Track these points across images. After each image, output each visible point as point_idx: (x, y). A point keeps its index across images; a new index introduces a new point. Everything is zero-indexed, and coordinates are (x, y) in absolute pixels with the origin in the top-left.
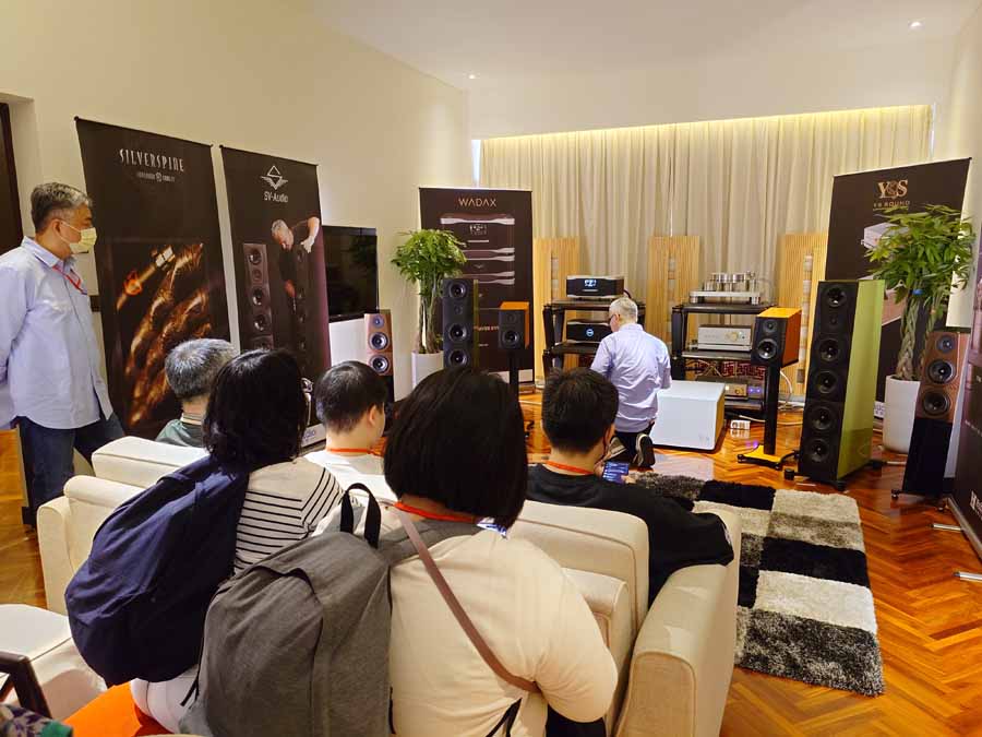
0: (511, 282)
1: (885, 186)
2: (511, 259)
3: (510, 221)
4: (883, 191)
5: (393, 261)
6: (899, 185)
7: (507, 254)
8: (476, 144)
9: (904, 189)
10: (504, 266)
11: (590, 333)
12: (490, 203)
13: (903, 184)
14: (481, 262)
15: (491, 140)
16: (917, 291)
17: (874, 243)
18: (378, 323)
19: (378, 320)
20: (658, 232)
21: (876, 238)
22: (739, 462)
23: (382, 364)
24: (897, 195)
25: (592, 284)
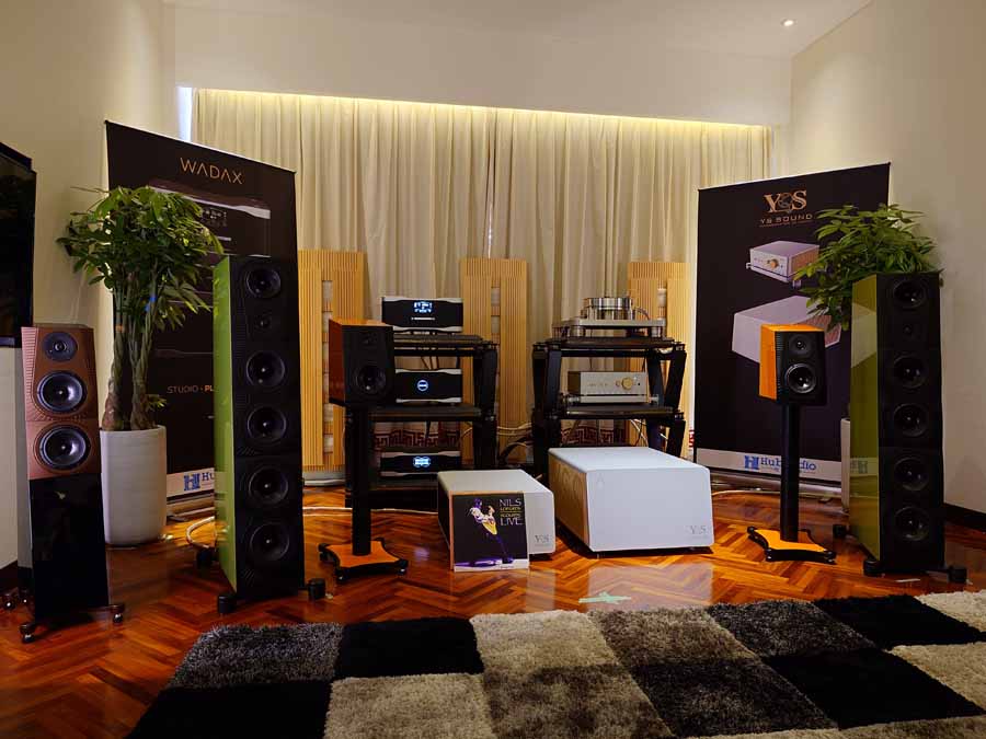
1: (774, 198)
3: (265, 214)
4: (772, 204)
5: (59, 240)
6: (795, 197)
8: (186, 95)
9: (803, 201)
11: (423, 385)
12: (232, 177)
13: (800, 195)
17: (766, 266)
18: (61, 350)
19: (60, 342)
20: (472, 254)
21: (767, 259)
22: (768, 560)
23: (70, 448)
24: (794, 208)
25: (426, 308)
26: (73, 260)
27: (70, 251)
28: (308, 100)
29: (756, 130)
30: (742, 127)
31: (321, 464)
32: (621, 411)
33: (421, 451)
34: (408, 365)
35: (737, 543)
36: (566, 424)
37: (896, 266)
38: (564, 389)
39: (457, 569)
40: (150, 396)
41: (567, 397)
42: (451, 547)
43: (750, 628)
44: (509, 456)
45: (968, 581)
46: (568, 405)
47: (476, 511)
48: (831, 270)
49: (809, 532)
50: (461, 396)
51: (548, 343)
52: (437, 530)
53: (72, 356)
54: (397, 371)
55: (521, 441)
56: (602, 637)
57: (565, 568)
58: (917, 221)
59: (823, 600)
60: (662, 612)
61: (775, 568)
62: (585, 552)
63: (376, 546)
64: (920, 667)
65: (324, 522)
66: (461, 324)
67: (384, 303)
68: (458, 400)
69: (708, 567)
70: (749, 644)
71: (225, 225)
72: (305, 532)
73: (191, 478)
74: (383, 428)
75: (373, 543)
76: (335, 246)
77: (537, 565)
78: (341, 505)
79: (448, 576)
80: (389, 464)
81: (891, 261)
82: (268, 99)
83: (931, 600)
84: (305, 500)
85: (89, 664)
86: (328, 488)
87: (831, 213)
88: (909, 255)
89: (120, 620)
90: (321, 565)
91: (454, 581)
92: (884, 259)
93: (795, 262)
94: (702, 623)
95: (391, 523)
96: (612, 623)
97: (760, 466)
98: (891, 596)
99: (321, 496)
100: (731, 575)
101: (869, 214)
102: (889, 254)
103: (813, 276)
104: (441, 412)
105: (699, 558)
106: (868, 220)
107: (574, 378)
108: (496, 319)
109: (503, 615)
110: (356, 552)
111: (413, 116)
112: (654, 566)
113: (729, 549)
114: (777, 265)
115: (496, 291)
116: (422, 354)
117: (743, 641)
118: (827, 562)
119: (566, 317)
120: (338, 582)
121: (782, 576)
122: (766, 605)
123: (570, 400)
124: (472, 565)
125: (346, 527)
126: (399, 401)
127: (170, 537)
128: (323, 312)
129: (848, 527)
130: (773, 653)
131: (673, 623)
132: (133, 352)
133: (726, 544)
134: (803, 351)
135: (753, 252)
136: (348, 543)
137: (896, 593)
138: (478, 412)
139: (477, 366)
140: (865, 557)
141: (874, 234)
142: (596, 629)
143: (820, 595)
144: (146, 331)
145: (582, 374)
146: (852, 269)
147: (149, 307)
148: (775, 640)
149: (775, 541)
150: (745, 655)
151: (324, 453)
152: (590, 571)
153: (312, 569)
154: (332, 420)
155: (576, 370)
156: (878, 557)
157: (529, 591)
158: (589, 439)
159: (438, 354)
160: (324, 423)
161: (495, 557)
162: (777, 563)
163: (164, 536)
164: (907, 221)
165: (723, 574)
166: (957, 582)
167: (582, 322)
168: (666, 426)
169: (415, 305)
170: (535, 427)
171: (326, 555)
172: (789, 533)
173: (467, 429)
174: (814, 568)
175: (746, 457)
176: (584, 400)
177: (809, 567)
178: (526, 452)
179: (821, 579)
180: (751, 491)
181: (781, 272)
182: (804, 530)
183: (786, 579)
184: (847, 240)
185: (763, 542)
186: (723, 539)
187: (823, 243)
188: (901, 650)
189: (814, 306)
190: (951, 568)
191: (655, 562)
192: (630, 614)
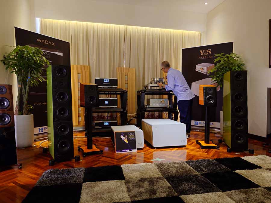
1: (202, 51)
3: (61, 54)
4: (202, 53)
5: (1, 60)
6: (208, 51)
8: (38, 21)
9: (210, 52)
11: (106, 102)
12: (52, 44)
13: (209, 50)
17: (200, 70)
18: (2, 91)
19: (2, 89)
20: (120, 66)
21: (200, 68)
22: (201, 149)
23: (5, 119)
24: (208, 54)
25: (107, 81)
26: (5, 66)
27: (5, 64)
28: (73, 23)
29: (198, 33)
30: (193, 32)
31: (78, 125)
32: (161, 109)
33: (106, 121)
34: (102, 97)
35: (193, 144)
36: (146, 113)
37: (235, 69)
38: (145, 103)
39: (117, 152)
40: (29, 105)
41: (146, 105)
42: (115, 147)
43: (197, 166)
44: (131, 122)
45: (254, 153)
46: (147, 107)
47: (122, 137)
48: (218, 71)
49: (212, 141)
50: (117, 105)
51: (141, 91)
52: (111, 142)
53: (5, 93)
54: (100, 98)
55: (134, 118)
56: (157, 169)
57: (147, 152)
58: (240, 57)
59: (216, 159)
60: (174, 163)
61: (203, 151)
62: (152, 147)
63: (94, 147)
64: (243, 176)
65: (79, 141)
66: (117, 86)
67: (95, 79)
68: (116, 106)
69: (185, 151)
70: (197, 170)
71: (50, 57)
72: (74, 144)
73: (41, 129)
74: (95, 115)
75: (93, 146)
76: (81, 63)
77: (139, 151)
78: (83, 136)
79: (114, 154)
80: (97, 124)
81: (234, 68)
82: (62, 22)
83: (245, 158)
84: (74, 135)
85: (12, 181)
86: (80, 131)
87: (218, 55)
88: (238, 66)
89: (21, 168)
90: (78, 152)
91: (116, 156)
92: (232, 67)
93: (208, 69)
94: (184, 165)
95: (98, 141)
96: (160, 166)
97: (198, 124)
98: (235, 157)
99: (78, 134)
100: (192, 153)
101: (228, 55)
102: (233, 66)
103: (213, 72)
104: (112, 110)
105: (183, 148)
106: (227, 57)
107: (148, 100)
108: (127, 84)
109: (130, 164)
110: (88, 148)
111: (103, 27)
112: (171, 151)
113: (191, 146)
114: (203, 70)
115: (126, 77)
116: (106, 94)
117: (196, 170)
118: (217, 149)
119: (146, 84)
120: (83, 156)
121: (205, 153)
122: (201, 160)
123: (147, 106)
124: (121, 151)
125: (85, 142)
126: (100, 107)
127: (35, 145)
128: (78, 82)
129: (222, 140)
130: (204, 173)
131: (177, 165)
132: (23, 93)
133: (190, 145)
134: (211, 92)
135: (197, 66)
136: (86, 146)
137: (236, 157)
138: (122, 110)
139: (122, 97)
140: (227, 148)
141: (229, 61)
142: (156, 168)
143: (215, 158)
144: (27, 87)
145: (151, 99)
146: (223, 70)
147: (28, 80)
148: (204, 169)
149: (203, 143)
150: (196, 173)
151: (79, 122)
152: (153, 153)
153: (76, 153)
154: (81, 112)
155: (149, 98)
156: (231, 148)
157: (137, 158)
158: (152, 117)
159: (110, 94)
160: (79, 113)
161: (127, 149)
162: (204, 149)
163: (33, 145)
164: (238, 57)
165: (189, 152)
166: (252, 153)
167: (150, 85)
168: (173, 113)
169: (104, 80)
170: (138, 114)
171: (80, 149)
172: (207, 142)
173: (119, 115)
174: (214, 150)
175: (195, 122)
176: (151, 106)
177: (212, 151)
178: (135, 121)
179: (216, 154)
180: (196, 131)
181: (204, 71)
182: (211, 141)
183: (206, 154)
184: (222, 62)
185: (200, 144)
186: (189, 144)
187: (216, 64)
188: (238, 171)
189: (213, 80)
190: (250, 150)
191: (171, 150)
192: (165, 163)
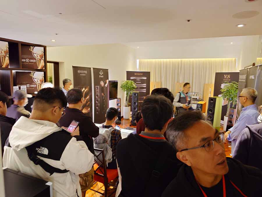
0: (145, 91)
2: (145, 86)
3: (146, 78)
4: (225, 77)
5: (121, 87)
7: (144, 85)
8: (138, 61)
10: (143, 88)
12: (141, 74)
13: (229, 76)
14: (139, 87)
15: (141, 60)
16: (230, 99)
18: (118, 101)
21: (223, 86)
28: (154, 60)
29: (234, 59)
40: (129, 103)
111: (169, 61)
